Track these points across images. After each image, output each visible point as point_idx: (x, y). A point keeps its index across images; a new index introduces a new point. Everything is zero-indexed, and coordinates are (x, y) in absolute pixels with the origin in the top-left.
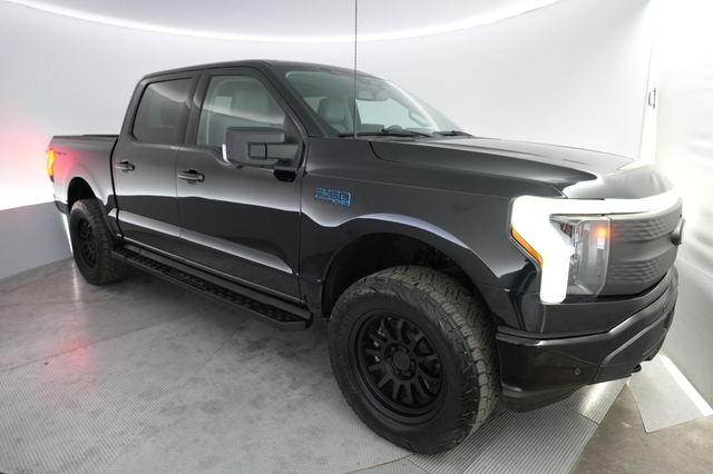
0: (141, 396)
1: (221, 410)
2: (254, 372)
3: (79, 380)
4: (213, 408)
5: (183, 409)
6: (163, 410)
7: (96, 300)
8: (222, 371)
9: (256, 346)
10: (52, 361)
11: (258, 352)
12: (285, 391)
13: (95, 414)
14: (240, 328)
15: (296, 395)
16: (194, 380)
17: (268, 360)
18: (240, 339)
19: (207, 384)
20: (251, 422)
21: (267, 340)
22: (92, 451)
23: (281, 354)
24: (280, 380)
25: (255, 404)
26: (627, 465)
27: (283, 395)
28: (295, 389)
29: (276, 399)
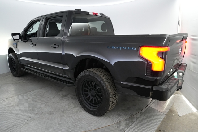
0: (30, 110)
1: (53, 114)
2: (64, 103)
3: (13, 105)
4: (51, 113)
5: (42, 113)
6: (37, 114)
7: (19, 83)
8: (54, 103)
9: (65, 96)
10: (6, 100)
11: (65, 97)
12: (72, 108)
13: (17, 115)
14: (61, 91)
15: (75, 110)
16: (46, 105)
17: (68, 100)
18: (60, 94)
19: (50, 106)
20: (62, 117)
21: (68, 94)
22: (15, 125)
23: (72, 98)
24: (71, 105)
25: (63, 112)
26: (173, 125)
27: (72, 109)
28: (75, 108)
29: (69, 111)
